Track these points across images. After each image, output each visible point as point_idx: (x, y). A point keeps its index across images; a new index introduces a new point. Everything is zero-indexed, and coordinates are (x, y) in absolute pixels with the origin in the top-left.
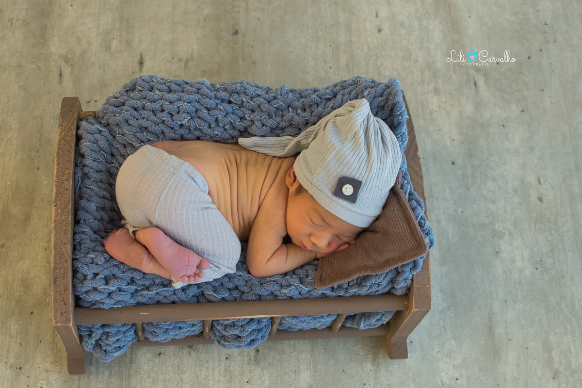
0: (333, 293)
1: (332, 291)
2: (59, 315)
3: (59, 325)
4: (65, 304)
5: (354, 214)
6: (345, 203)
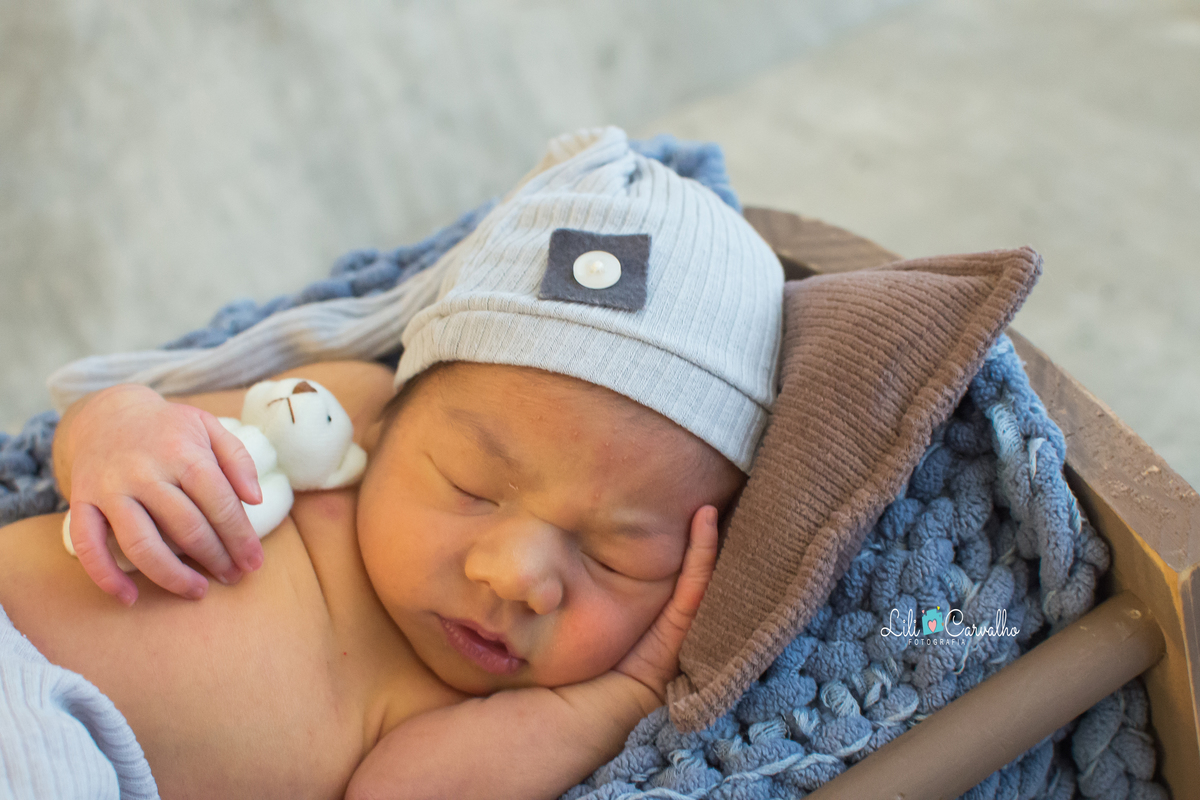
0: (815, 757)
1: (808, 753)
5: (652, 357)
6: (597, 314)
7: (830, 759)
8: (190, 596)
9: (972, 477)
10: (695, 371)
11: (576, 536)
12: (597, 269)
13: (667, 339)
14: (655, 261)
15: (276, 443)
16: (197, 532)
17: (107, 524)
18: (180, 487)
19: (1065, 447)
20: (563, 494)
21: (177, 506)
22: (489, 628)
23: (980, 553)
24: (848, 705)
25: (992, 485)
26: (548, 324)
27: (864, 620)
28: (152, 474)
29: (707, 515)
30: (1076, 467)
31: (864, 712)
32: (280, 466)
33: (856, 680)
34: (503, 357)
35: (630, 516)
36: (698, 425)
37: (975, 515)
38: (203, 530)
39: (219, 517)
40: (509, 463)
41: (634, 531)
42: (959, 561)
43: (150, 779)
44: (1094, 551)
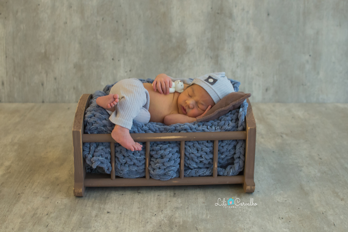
2: (76, 126)
3: (75, 130)
4: (79, 123)
5: (211, 89)
6: (208, 84)
7: (209, 131)
8: (160, 93)
9: (236, 114)
10: (214, 92)
11: (197, 102)
12: (211, 80)
13: (213, 88)
14: (217, 82)
15: (176, 85)
16: (164, 87)
17: (157, 83)
18: (165, 83)
19: (246, 114)
20: (197, 98)
21: (164, 84)
22: (185, 108)
23: (234, 121)
24: (214, 128)
25: (238, 115)
26: (204, 83)
27: (219, 121)
28: (163, 80)
29: (210, 107)
30: (246, 116)
31: (215, 130)
32: (175, 88)
33: (216, 127)
34: (198, 84)
35: (202, 103)
36: (212, 97)
37: (234, 117)
38: (165, 87)
39: (167, 87)
40: (194, 93)
41: (202, 104)
42: (231, 121)
43: (149, 105)
44: (244, 124)
